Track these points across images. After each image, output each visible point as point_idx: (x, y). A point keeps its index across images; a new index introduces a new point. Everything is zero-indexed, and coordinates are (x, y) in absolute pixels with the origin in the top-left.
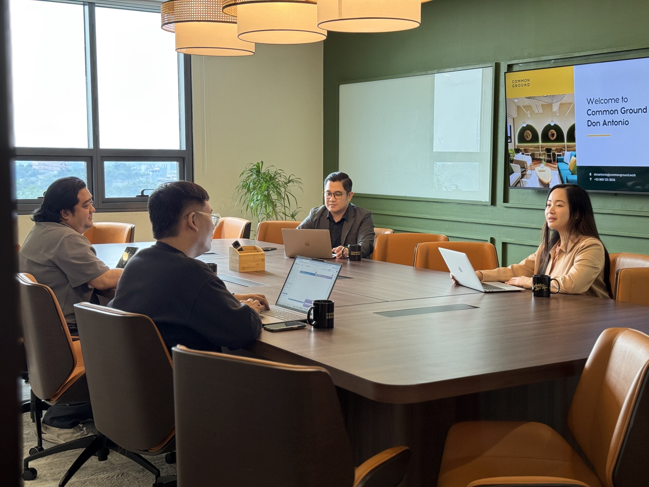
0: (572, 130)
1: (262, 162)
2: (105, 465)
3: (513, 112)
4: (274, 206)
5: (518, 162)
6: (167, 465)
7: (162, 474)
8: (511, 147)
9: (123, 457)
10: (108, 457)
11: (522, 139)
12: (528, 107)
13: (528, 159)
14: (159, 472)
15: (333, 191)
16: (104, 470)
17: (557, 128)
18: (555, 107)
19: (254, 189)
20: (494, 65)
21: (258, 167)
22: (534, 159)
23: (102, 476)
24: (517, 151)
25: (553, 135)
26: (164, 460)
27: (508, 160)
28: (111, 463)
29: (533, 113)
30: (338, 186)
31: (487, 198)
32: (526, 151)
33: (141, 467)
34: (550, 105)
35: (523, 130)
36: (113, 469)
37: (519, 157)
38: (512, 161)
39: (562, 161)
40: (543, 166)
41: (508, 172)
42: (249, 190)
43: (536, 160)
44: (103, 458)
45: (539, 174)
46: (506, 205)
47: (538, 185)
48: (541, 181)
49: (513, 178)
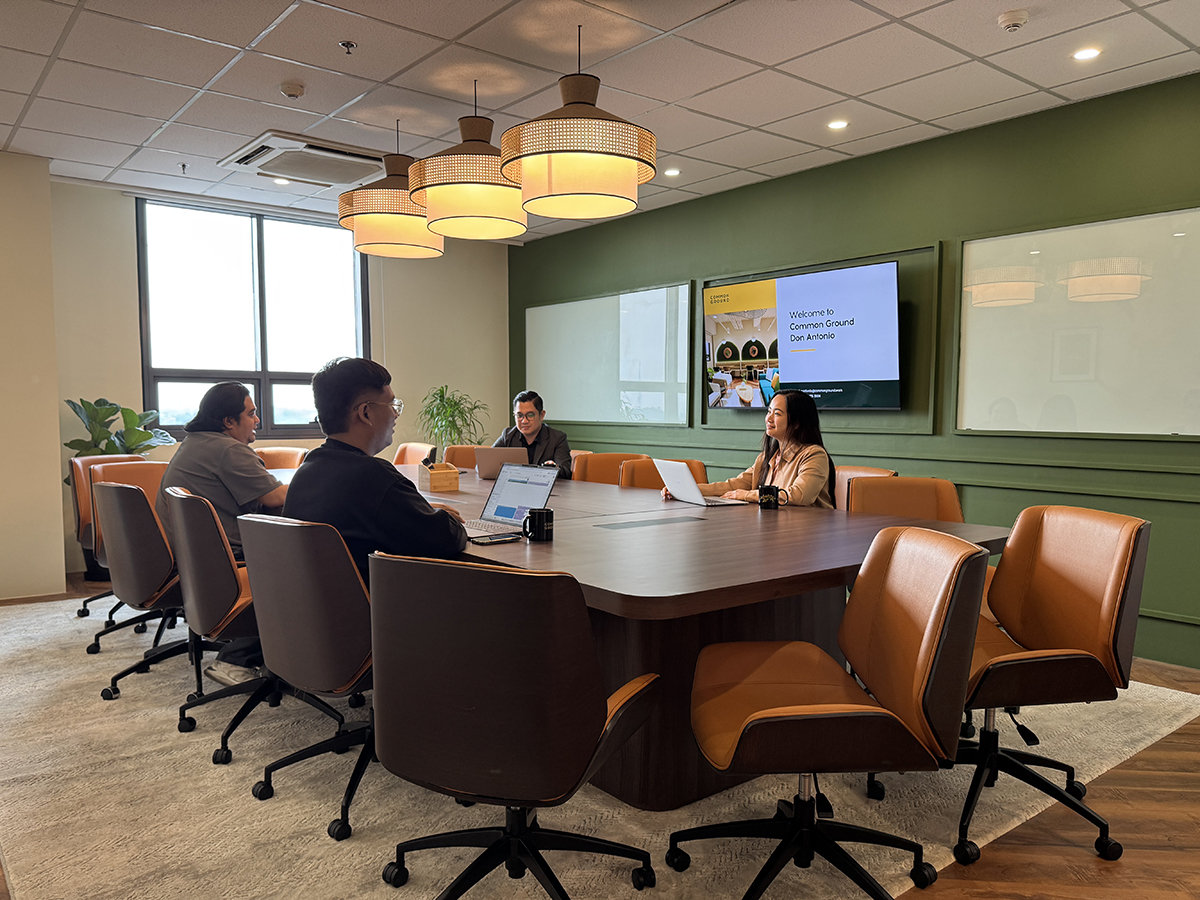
0: (774, 347)
1: (446, 386)
2: (277, 712)
3: (711, 329)
4: (460, 433)
5: (717, 381)
6: (351, 709)
7: (346, 721)
8: (710, 365)
9: (299, 702)
10: (281, 702)
11: (721, 356)
12: (728, 324)
13: (728, 378)
14: (343, 718)
15: (524, 411)
16: (276, 717)
17: (758, 344)
18: (757, 322)
19: (438, 414)
20: (690, 282)
21: (442, 391)
22: (734, 378)
23: (274, 724)
24: (717, 369)
25: (755, 351)
26: (347, 703)
27: (706, 379)
28: (285, 710)
29: (732, 329)
30: (529, 406)
31: (683, 420)
32: (726, 369)
33: (321, 713)
34: (752, 320)
35: (723, 347)
36: (288, 716)
37: (718, 375)
38: (711, 380)
39: (764, 378)
40: (743, 384)
41: (707, 391)
42: (432, 416)
43: (737, 378)
44: (275, 703)
45: (739, 392)
46: (705, 426)
47: (739, 405)
48: (742, 401)
49: (712, 398)
